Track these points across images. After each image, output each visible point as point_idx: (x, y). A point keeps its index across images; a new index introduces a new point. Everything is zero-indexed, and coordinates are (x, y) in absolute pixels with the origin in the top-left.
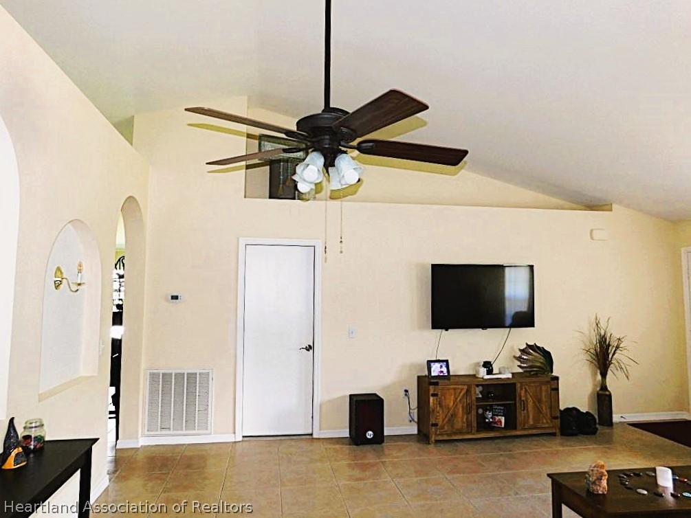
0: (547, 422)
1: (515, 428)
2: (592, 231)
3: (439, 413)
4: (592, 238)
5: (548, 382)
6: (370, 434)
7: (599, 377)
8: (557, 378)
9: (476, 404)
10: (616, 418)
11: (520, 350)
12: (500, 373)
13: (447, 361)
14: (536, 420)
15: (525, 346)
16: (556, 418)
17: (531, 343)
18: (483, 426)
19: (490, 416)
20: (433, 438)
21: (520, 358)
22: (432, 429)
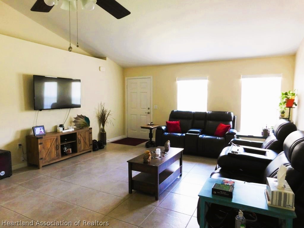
0: (88, 147)
1: (77, 152)
2: (100, 67)
3: (43, 152)
4: (100, 70)
5: (88, 130)
6: (3, 173)
8: (91, 128)
9: (61, 144)
11: (75, 118)
12: (68, 129)
14: (85, 147)
15: (77, 116)
16: (91, 145)
17: (79, 114)
18: (63, 154)
19: (66, 149)
20: (41, 165)
21: (75, 122)
22: (41, 161)
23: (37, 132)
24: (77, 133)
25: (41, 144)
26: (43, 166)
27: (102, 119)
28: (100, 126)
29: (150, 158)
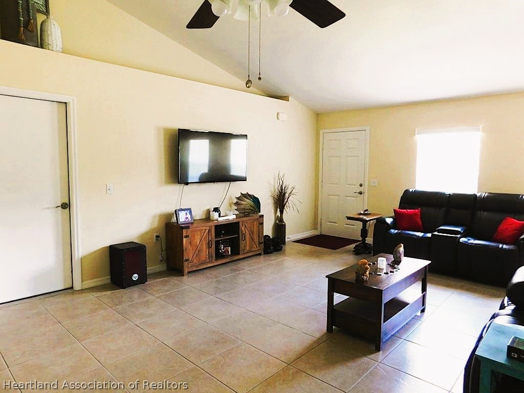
0: (257, 247)
1: (239, 254)
2: (278, 114)
3: (190, 250)
4: (278, 119)
5: (258, 219)
6: (135, 277)
8: (262, 216)
9: (215, 240)
10: (287, 239)
12: (226, 216)
13: (190, 210)
14: (251, 248)
15: (240, 195)
16: (261, 243)
17: (244, 193)
18: (219, 256)
19: (222, 248)
20: (186, 271)
21: (236, 204)
22: (186, 264)
23: (181, 218)
24: (241, 224)
25: (187, 237)
26: (189, 273)
27: (280, 201)
28: (276, 212)
29: (368, 273)
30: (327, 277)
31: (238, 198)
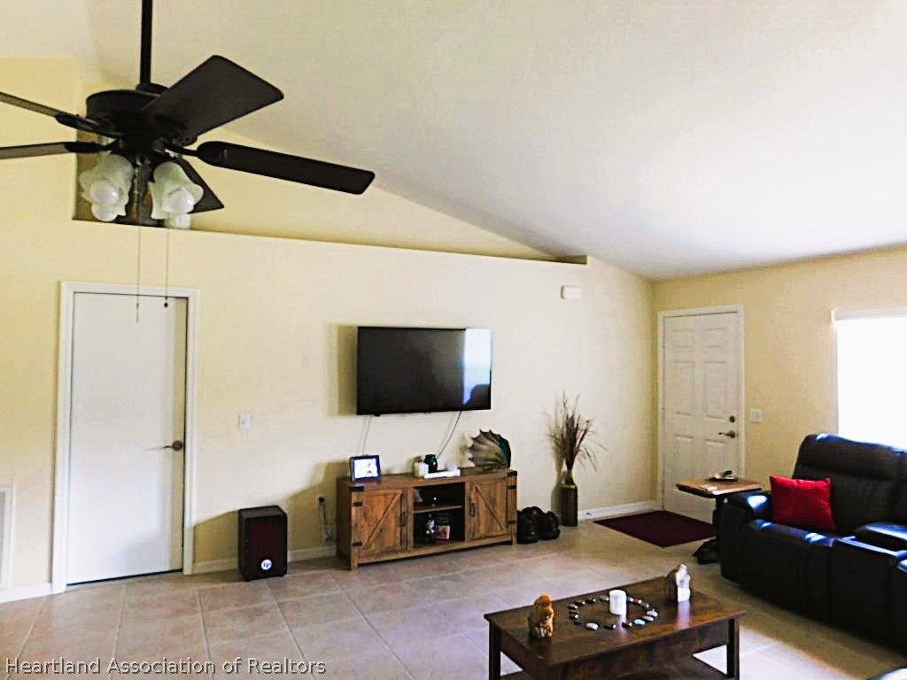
0: (501, 528)
1: (462, 539)
2: (562, 289)
3: (362, 527)
4: (562, 297)
5: (504, 478)
6: (266, 564)
7: (565, 468)
8: (515, 473)
9: (413, 512)
10: (581, 516)
11: (474, 439)
12: (446, 470)
13: (377, 457)
14: (490, 528)
15: (478, 434)
16: (513, 522)
17: (486, 430)
20: (355, 562)
21: (472, 449)
22: (355, 550)
24: (467, 486)
25: (358, 504)
26: (360, 565)
29: (550, 622)
30: (486, 617)
31: (475, 439)
